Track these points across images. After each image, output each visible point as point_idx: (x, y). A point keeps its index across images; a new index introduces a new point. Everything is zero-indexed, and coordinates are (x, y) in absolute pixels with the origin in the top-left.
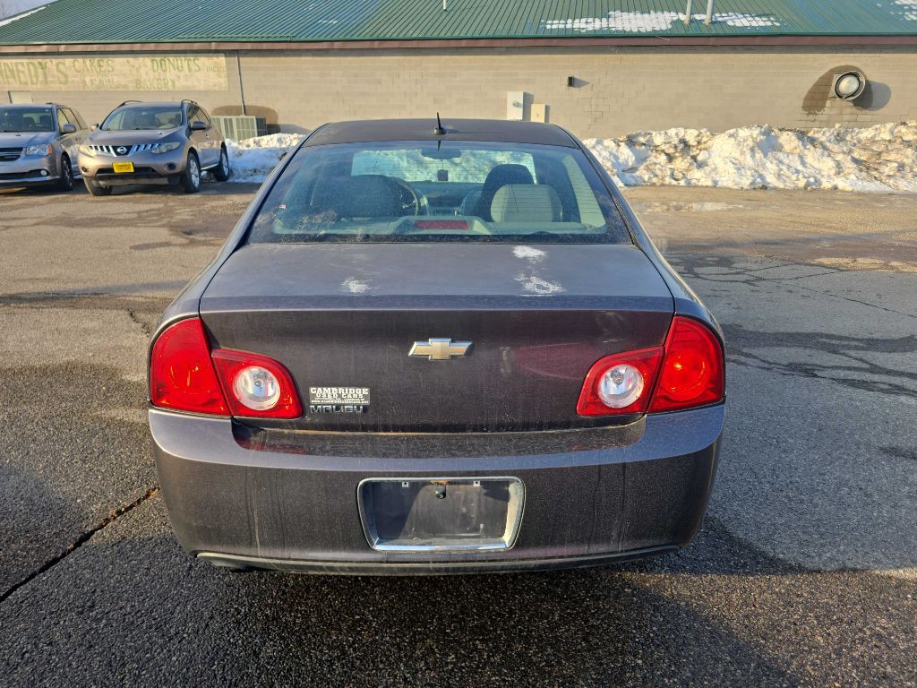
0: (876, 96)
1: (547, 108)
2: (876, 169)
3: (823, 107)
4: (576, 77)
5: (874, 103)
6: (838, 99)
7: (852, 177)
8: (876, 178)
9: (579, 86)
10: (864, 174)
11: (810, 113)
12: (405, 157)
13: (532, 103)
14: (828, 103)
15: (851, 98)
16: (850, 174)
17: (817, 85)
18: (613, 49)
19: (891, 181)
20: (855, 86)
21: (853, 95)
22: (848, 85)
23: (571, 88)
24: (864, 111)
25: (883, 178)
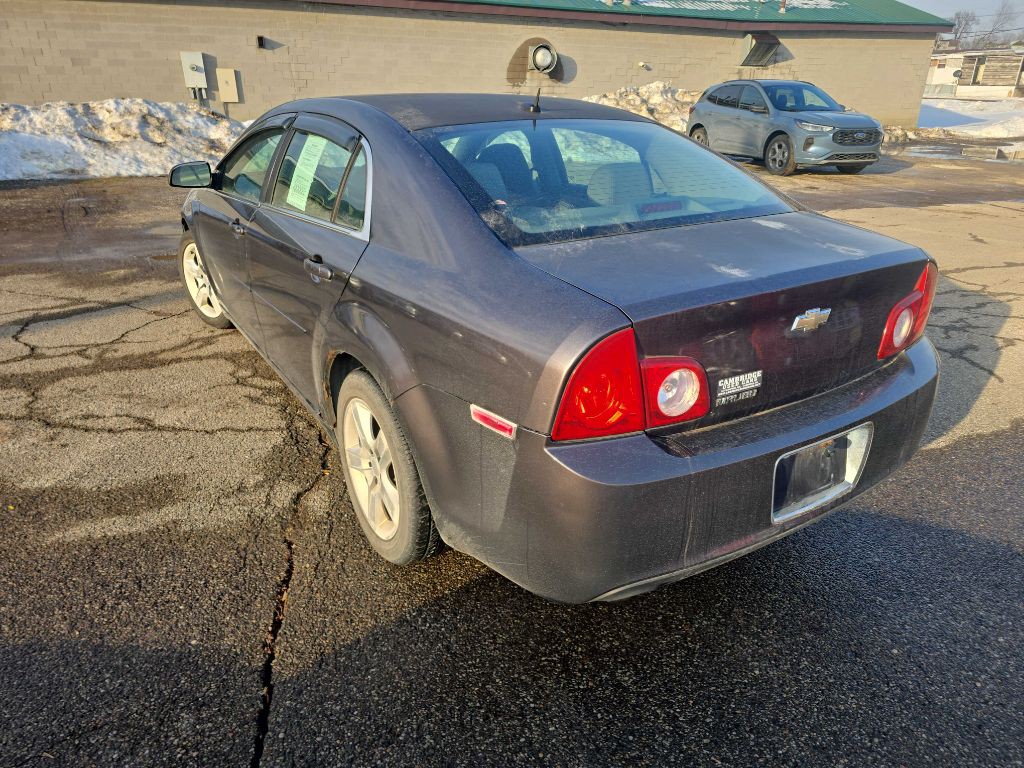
0: (566, 68)
1: (237, 74)
2: (596, 142)
3: (524, 79)
4: (267, 36)
5: (565, 76)
6: (537, 71)
7: (581, 150)
8: (599, 150)
9: (273, 48)
10: (588, 146)
11: (514, 85)
12: (77, 138)
13: (216, 67)
14: (528, 75)
15: (548, 71)
16: (577, 146)
17: (516, 56)
18: (305, 6)
19: (611, 153)
20: (548, 60)
21: (547, 68)
22: (543, 58)
23: (262, 49)
24: (560, 84)
25: (604, 150)
